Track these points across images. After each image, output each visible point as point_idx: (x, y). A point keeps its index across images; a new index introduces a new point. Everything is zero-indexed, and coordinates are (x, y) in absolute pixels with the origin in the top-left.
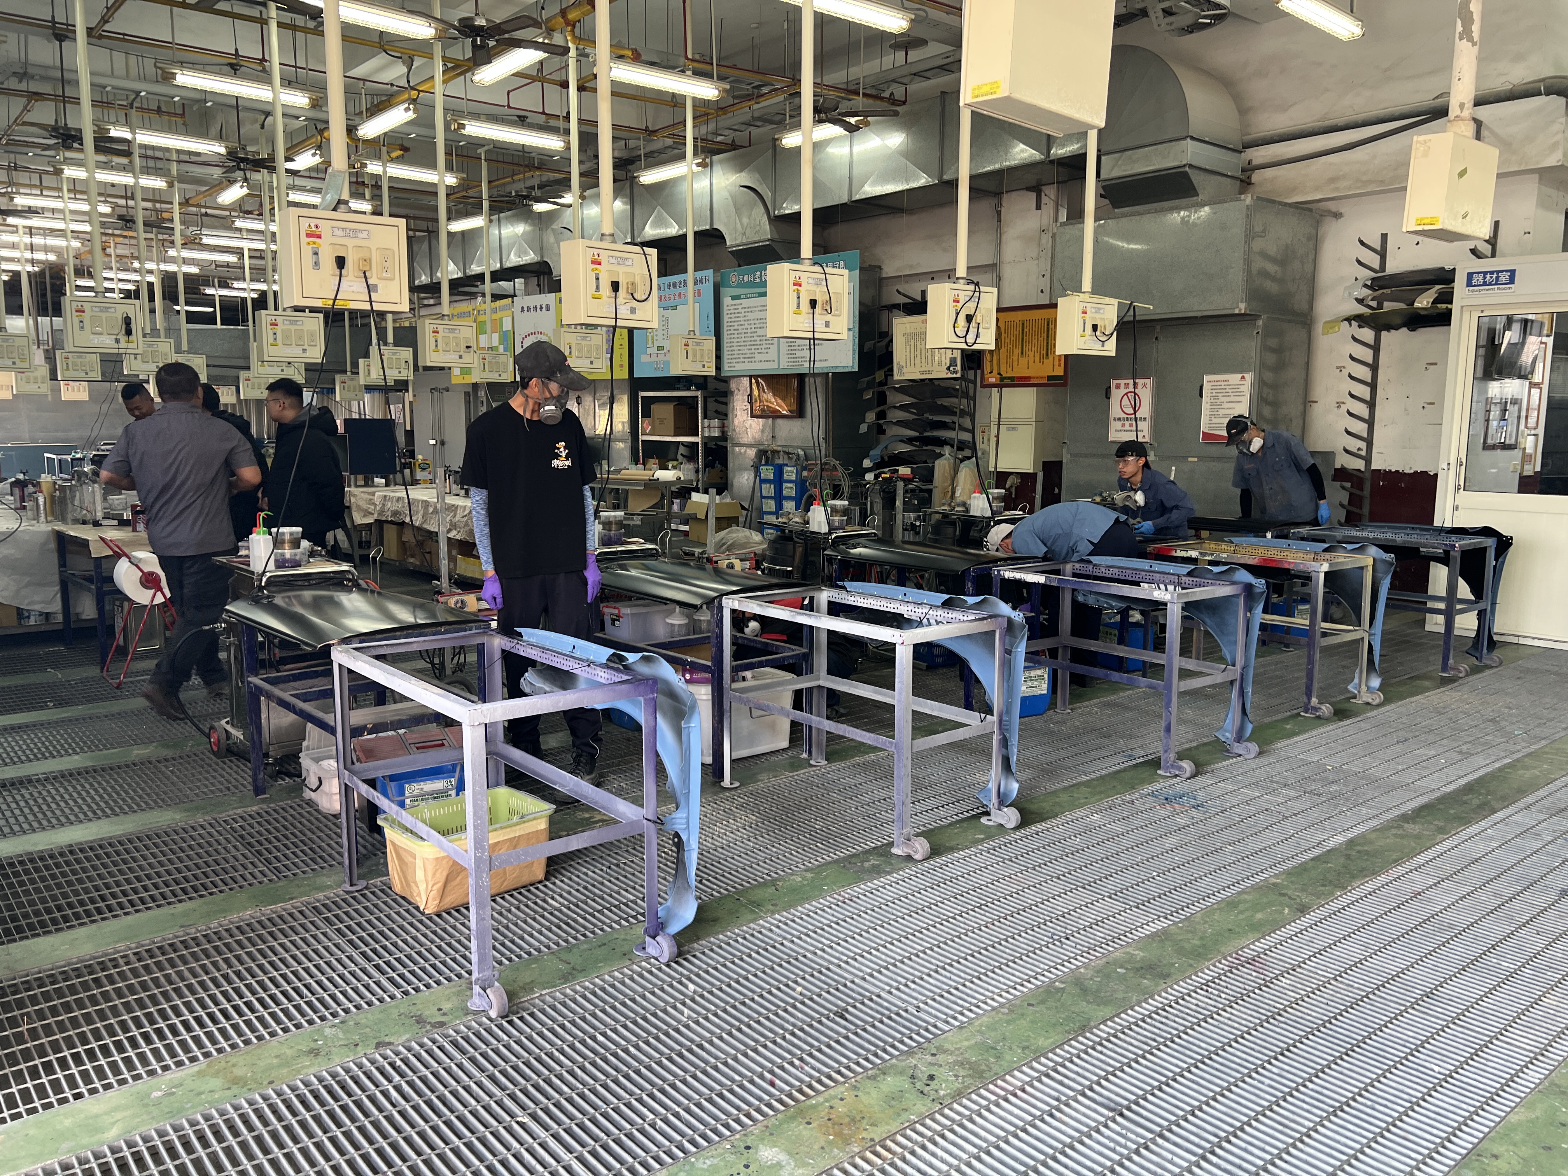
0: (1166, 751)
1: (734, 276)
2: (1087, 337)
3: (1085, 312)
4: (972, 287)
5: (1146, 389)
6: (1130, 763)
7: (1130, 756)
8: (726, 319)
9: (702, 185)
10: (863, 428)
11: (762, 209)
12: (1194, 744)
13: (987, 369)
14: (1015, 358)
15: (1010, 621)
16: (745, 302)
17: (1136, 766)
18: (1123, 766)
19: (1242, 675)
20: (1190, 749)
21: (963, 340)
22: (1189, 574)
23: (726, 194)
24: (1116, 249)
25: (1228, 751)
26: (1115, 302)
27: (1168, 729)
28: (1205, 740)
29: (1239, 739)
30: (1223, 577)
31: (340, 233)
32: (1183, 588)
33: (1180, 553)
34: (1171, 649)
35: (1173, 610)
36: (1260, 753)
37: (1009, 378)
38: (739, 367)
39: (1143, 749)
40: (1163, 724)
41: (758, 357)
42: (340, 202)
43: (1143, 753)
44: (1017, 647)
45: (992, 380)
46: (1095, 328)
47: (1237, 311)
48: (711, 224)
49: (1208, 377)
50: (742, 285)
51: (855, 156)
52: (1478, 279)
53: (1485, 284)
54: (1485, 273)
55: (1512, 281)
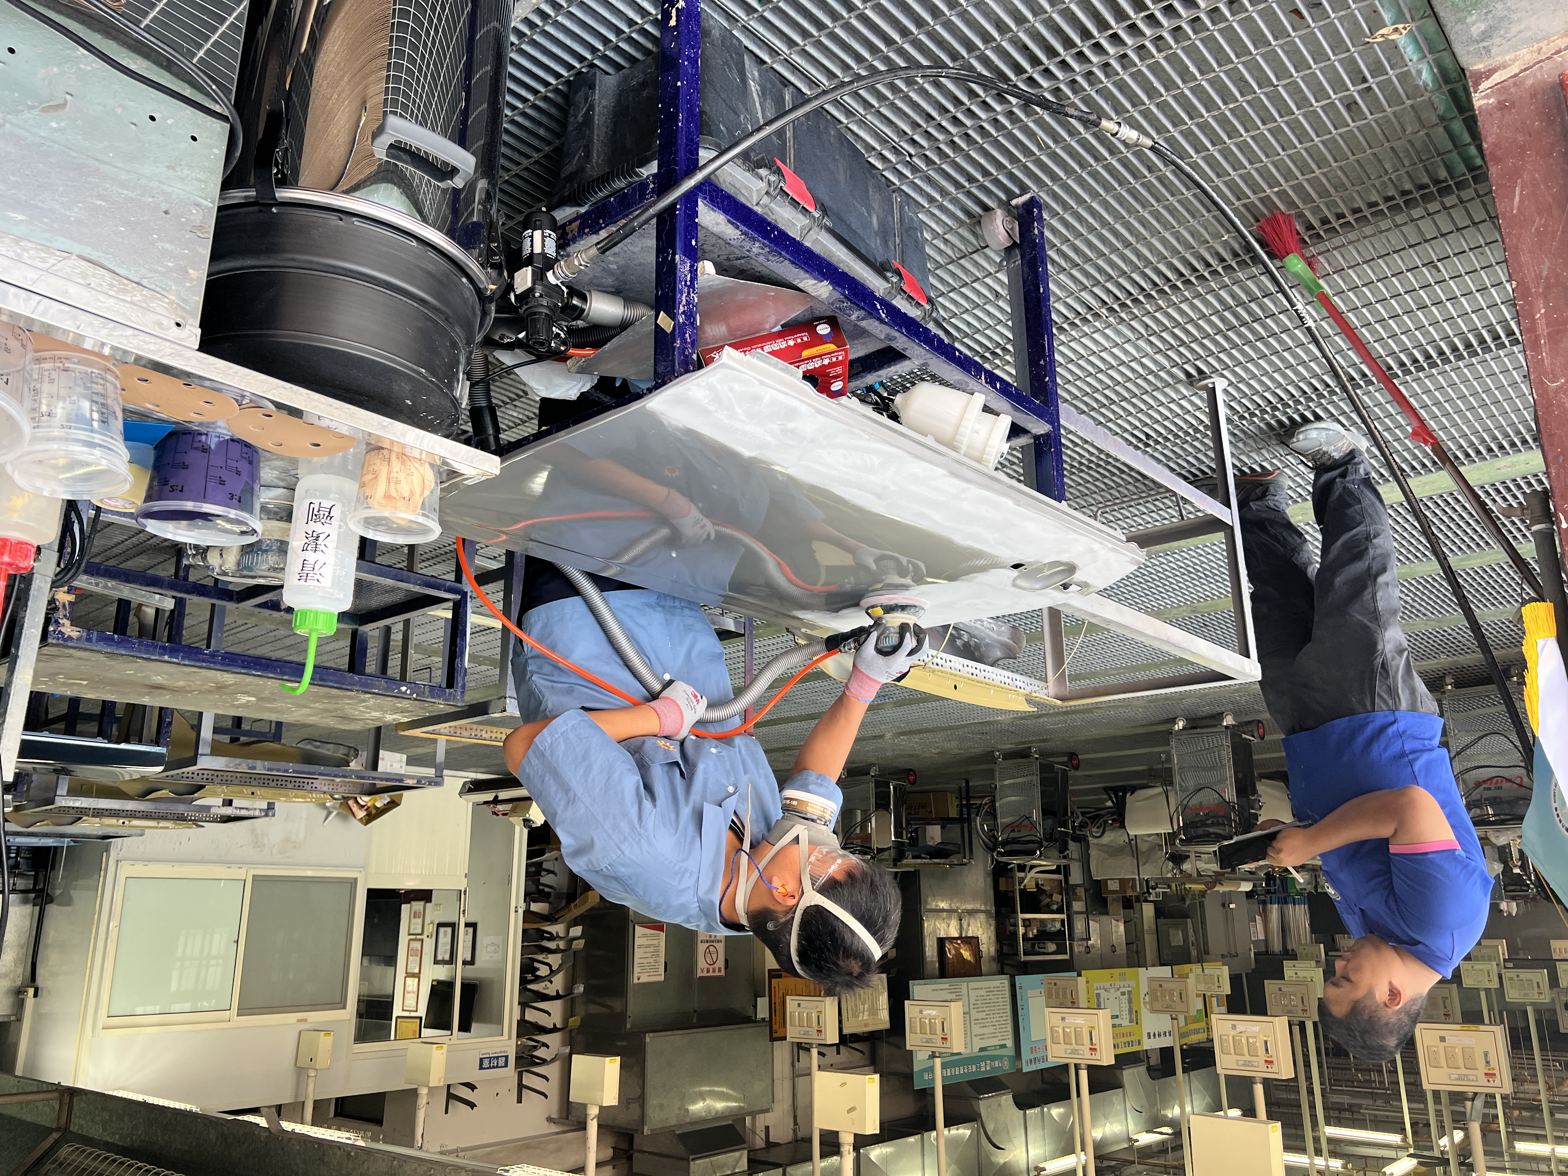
1: (1006, 1066)
5: (702, 968)
8: (1010, 1027)
9: (1035, 1152)
11: (987, 1128)
16: (996, 1042)
23: (1016, 1142)
38: (998, 983)
47: (653, 1035)
48: (1025, 1114)
49: (662, 978)
50: (1000, 1058)
51: (920, 1174)
52: (502, 1062)
53: (497, 1058)
54: (497, 1067)
55: (481, 1060)
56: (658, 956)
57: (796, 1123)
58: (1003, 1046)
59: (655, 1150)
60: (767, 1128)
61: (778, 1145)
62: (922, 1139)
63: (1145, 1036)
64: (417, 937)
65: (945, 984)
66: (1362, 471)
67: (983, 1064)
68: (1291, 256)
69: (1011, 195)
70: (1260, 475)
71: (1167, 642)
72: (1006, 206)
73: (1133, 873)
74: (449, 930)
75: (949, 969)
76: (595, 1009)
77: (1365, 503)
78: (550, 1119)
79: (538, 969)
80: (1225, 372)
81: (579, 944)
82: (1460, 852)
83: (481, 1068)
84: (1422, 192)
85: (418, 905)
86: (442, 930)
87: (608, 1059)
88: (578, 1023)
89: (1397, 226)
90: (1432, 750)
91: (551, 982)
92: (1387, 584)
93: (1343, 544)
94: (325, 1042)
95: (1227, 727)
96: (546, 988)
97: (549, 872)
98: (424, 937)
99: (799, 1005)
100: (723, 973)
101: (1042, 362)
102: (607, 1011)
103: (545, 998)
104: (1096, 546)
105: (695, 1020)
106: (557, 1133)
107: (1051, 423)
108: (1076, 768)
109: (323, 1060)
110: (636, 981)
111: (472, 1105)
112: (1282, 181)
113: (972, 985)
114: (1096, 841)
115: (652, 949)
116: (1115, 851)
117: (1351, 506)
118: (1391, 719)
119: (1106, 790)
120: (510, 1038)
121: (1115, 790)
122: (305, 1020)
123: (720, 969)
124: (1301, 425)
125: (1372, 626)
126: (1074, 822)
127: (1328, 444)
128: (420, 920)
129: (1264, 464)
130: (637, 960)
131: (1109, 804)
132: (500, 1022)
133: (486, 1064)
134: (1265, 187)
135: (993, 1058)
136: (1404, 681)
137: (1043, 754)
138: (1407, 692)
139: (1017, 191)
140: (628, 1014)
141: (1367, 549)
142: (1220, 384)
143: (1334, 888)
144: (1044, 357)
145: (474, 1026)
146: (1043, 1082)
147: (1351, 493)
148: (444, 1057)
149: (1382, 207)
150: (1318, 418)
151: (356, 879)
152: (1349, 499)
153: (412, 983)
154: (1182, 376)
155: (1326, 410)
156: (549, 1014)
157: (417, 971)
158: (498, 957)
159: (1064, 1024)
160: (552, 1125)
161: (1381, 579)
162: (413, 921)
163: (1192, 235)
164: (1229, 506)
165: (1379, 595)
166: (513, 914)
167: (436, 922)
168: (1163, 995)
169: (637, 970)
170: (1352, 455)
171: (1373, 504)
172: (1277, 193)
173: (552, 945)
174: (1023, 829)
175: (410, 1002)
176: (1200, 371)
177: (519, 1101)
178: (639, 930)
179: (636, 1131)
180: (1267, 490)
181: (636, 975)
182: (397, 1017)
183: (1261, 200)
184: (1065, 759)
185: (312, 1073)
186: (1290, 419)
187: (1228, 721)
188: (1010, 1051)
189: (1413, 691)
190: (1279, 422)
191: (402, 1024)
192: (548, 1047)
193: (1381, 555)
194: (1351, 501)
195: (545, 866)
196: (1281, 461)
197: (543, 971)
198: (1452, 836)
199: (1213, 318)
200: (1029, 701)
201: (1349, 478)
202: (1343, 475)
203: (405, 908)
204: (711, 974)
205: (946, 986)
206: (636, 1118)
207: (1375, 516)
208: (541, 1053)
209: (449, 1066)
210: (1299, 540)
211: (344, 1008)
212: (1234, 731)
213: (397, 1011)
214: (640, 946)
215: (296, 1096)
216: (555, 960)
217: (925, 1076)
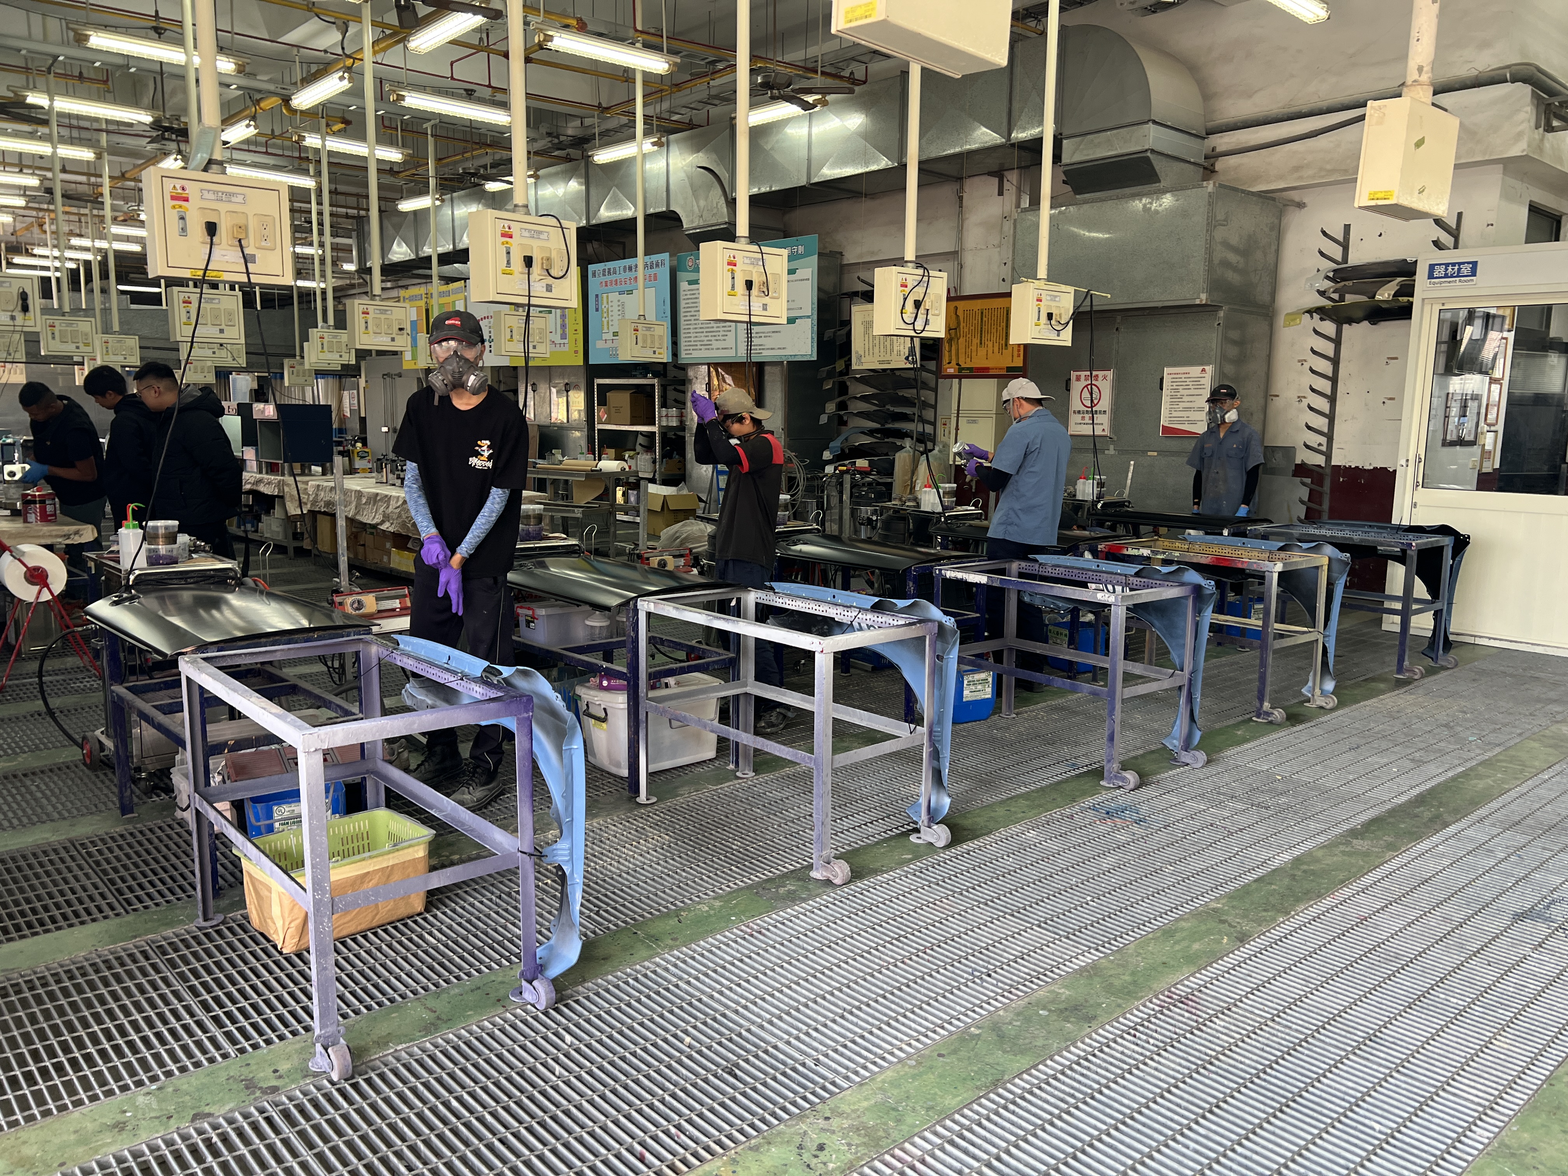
0: (1109, 761)
1: (690, 260)
2: (1042, 326)
3: (1039, 300)
4: (920, 271)
5: (1105, 381)
6: (1073, 773)
7: (1074, 765)
8: (683, 304)
9: (656, 166)
10: (824, 419)
11: (719, 191)
12: (1141, 752)
13: (946, 359)
14: (974, 348)
15: (941, 626)
17: (1078, 776)
18: (1065, 776)
19: (1190, 680)
20: (1135, 758)
21: (911, 327)
22: (1137, 574)
23: (682, 175)
24: (1075, 237)
25: (1175, 760)
26: (1071, 289)
27: (1111, 738)
28: (1153, 748)
29: (1187, 747)
30: (1171, 578)
31: (211, 196)
32: (1131, 590)
33: (1131, 552)
34: (1115, 654)
35: (1117, 613)
36: (1209, 762)
37: (968, 369)
38: (695, 354)
39: (1088, 758)
40: (1107, 733)
41: (715, 344)
42: (210, 162)
43: (1087, 762)
44: (949, 654)
45: (951, 371)
46: (1050, 316)
47: (1198, 302)
48: (668, 205)
49: (1167, 370)
51: (814, 137)
52: (1439, 271)
53: (1446, 276)
54: (1447, 265)
55: (1474, 273)
56: (1173, 396)
60: (1001, 193)
61: (991, 174)
75: (754, 372)
78: (1302, 205)
83: (1474, 264)
85: (1487, 470)
100: (1074, 375)
106: (1291, 189)
110: (1209, 369)
123: (1078, 379)
128: (1487, 449)
133: (1469, 269)
162: (1491, 449)
169: (1206, 382)
177: (1347, 228)
181: (1208, 376)
182: (1512, 330)
188: (683, 278)
191: (1508, 323)
203: (1497, 463)
213: (1512, 337)
217: (801, 249)
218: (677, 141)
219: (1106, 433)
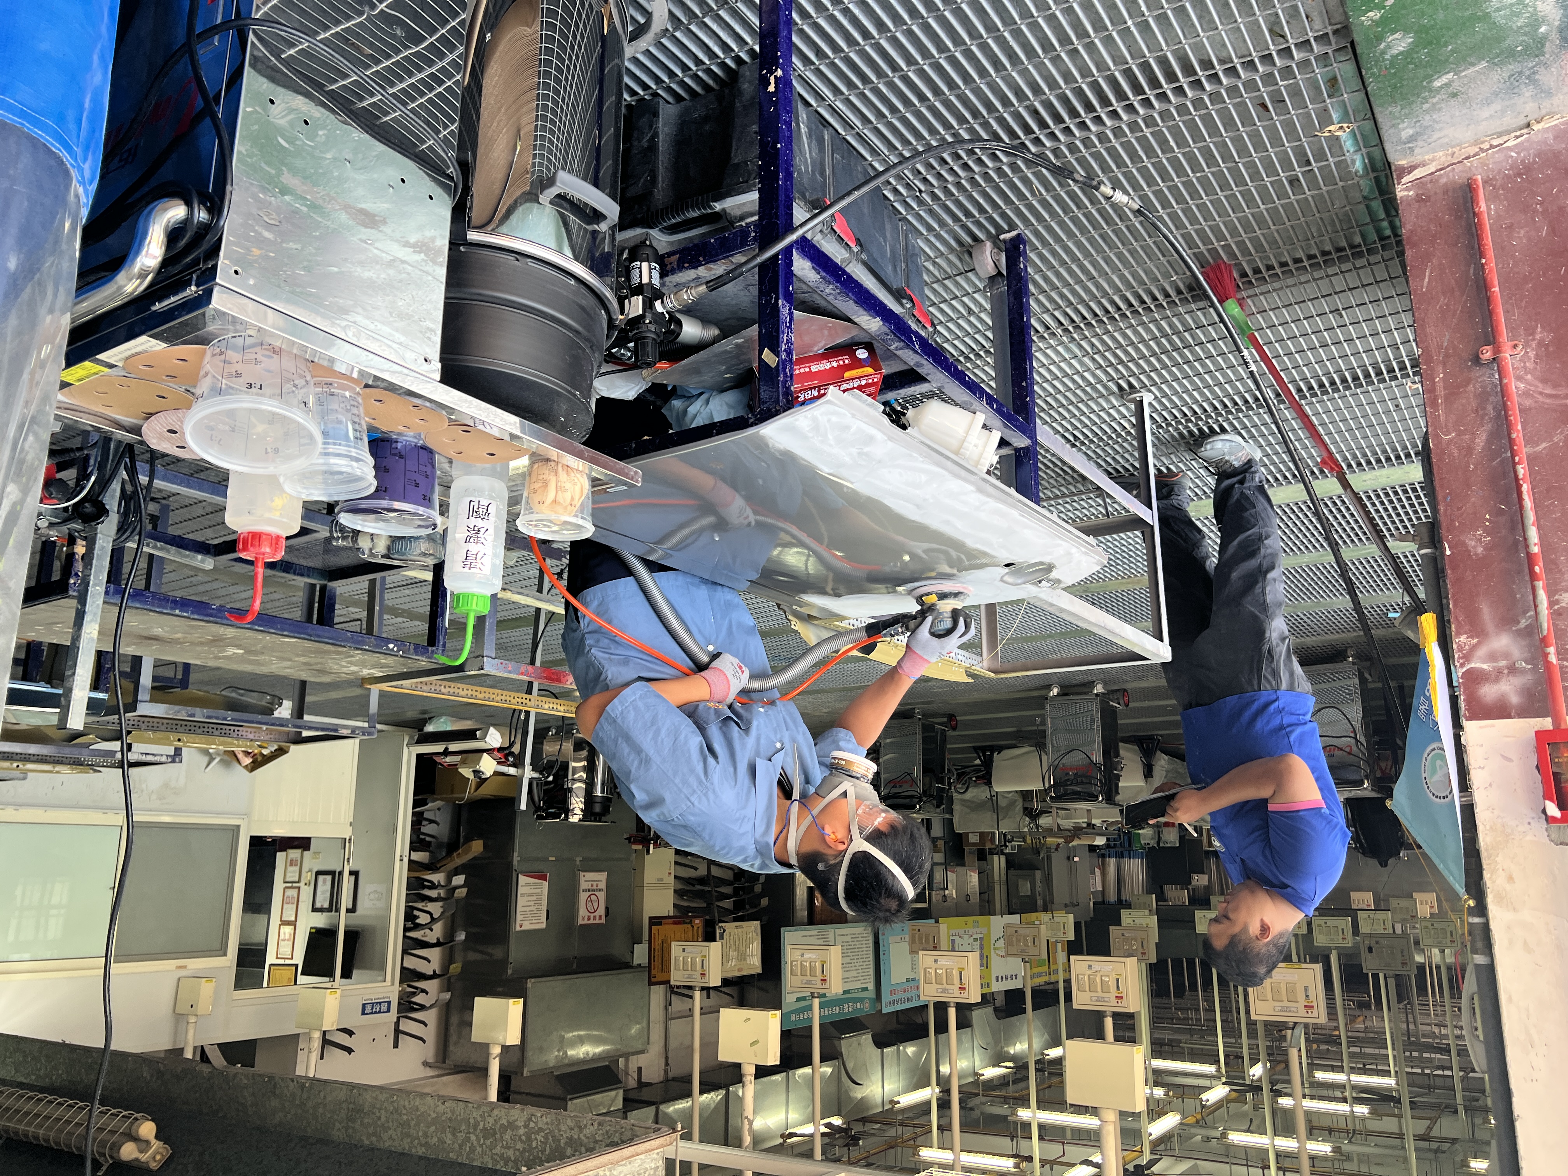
1: (867, 1008)
5: (583, 916)
8: (872, 971)
9: (890, 1087)
11: (848, 1065)
16: (858, 985)
23: (873, 1078)
38: (862, 930)
41: (847, 939)
48: (882, 1052)
49: (544, 926)
50: (861, 1000)
51: (784, 1110)
52: (384, 1007)
53: (380, 1003)
54: (380, 1012)
55: (364, 1005)
56: (540, 904)
57: (667, 1064)
58: (866, 989)
59: (533, 1091)
60: (640, 1069)
61: (649, 1084)
62: (787, 1077)
63: (994, 979)
64: (293, 885)
65: (813, 931)
66: (1257, 479)
67: (846, 1006)
68: (1230, 301)
69: (1000, 230)
70: (1166, 476)
71: (1104, 628)
72: (995, 240)
73: (993, 827)
74: (329, 878)
75: (817, 917)
76: (472, 956)
77: (1259, 508)
78: (426, 1064)
79: (418, 917)
80: (1152, 388)
81: (462, 893)
82: (1325, 810)
83: (363, 1013)
84: (1339, 254)
85: (294, 854)
86: (321, 878)
87: (511, 1001)
88: (459, 970)
89: (1314, 280)
90: (1305, 723)
91: (431, 930)
92: (1275, 580)
93: (1239, 544)
94: (207, 988)
95: (1097, 695)
96: (425, 935)
97: (431, 821)
98: (302, 885)
99: (684, 950)
100: (603, 921)
101: (1024, 384)
102: (487, 957)
103: (425, 945)
104: (1074, 550)
105: (574, 967)
106: (433, 1077)
107: (1030, 438)
108: (954, 728)
109: (204, 1005)
110: (518, 928)
111: (349, 1050)
112: (1228, 237)
113: (839, 932)
114: (960, 796)
115: (534, 898)
116: (976, 807)
117: (1247, 510)
118: (1274, 697)
119: (976, 749)
120: (393, 984)
121: (983, 749)
122: (185, 967)
123: (600, 917)
124: (1209, 436)
125: (1262, 616)
126: (949, 779)
127: (1231, 454)
128: (297, 868)
129: (1171, 467)
130: (519, 908)
131: (978, 762)
132: (383, 967)
133: (368, 1009)
134: (1214, 241)
135: (855, 1000)
136: (1285, 665)
137: (925, 715)
138: (1287, 674)
139: (1006, 228)
140: (510, 960)
141: (1259, 548)
142: (1147, 398)
143: (1220, 841)
144: (1026, 379)
145: (356, 973)
146: (898, 1023)
147: (1247, 498)
148: (338, 1001)
149: (1306, 263)
150: (1223, 430)
151: (238, 827)
152: (1245, 503)
153: (287, 930)
154: (1115, 389)
155: (1231, 424)
156: (429, 961)
157: (293, 919)
158: (381, 904)
159: (936, 966)
160: (428, 1069)
161: (1270, 576)
162: (290, 869)
163: (1146, 274)
164: (1151, 508)
165: (1268, 589)
166: (397, 863)
167: (315, 870)
168: (1018, 941)
169: (519, 917)
170: (1249, 464)
171: (1265, 509)
172: (1223, 246)
173: (433, 893)
174: (904, 785)
175: (286, 950)
176: (1131, 385)
177: (396, 1046)
178: (523, 879)
179: (516, 1073)
180: (1172, 490)
181: (518, 922)
182: (271, 965)
183: (1208, 250)
184: (945, 720)
185: (192, 1019)
186: (1200, 430)
187: (1099, 689)
188: (871, 994)
189: (1292, 674)
190: (1191, 432)
191: (276, 972)
192: (427, 993)
193: (1271, 554)
194: (1247, 505)
195: (425, 816)
196: (1185, 464)
197: (423, 919)
198: (1320, 797)
199: (1151, 343)
200: (969, 674)
201: (1246, 485)
202: (1242, 482)
203: (280, 856)
204: (592, 921)
205: (815, 932)
206: (515, 1060)
207: (1267, 520)
208: (419, 999)
209: (343, 1010)
210: (1199, 537)
211: (225, 955)
212: (1103, 698)
213: (270, 959)
214: (523, 895)
215: (175, 1042)
216: (436, 908)
217: (793, 1018)
218: (876, 1106)
219: (582, 874)
